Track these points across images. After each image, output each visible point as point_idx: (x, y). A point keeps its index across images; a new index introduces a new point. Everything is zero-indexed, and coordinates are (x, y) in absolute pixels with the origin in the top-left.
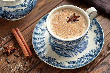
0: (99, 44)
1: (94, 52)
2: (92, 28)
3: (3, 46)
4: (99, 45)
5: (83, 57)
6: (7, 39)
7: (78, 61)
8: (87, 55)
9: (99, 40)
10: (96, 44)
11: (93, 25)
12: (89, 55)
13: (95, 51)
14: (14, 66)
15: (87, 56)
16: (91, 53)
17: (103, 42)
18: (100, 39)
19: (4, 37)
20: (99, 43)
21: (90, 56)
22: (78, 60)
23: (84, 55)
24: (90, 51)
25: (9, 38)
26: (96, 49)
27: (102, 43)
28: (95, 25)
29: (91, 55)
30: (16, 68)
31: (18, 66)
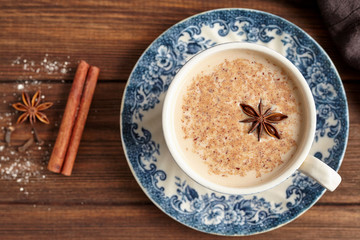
0: (293, 203)
1: (262, 209)
2: (320, 138)
3: (31, 81)
4: (289, 204)
5: (227, 198)
6: (54, 71)
7: (206, 199)
8: (239, 204)
9: (303, 191)
10: (289, 193)
11: (330, 135)
12: (244, 209)
13: (267, 210)
14: (12, 160)
15: (237, 207)
16: (252, 205)
17: (305, 208)
18: (306, 191)
19: (52, 59)
20: (297, 199)
21: (243, 213)
22: (210, 196)
23: (232, 196)
24: (259, 197)
25: (61, 75)
26: (273, 208)
27: (300, 210)
28: (332, 140)
29: (247, 214)
30: (11, 168)
31: (18, 168)
